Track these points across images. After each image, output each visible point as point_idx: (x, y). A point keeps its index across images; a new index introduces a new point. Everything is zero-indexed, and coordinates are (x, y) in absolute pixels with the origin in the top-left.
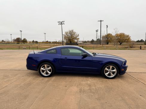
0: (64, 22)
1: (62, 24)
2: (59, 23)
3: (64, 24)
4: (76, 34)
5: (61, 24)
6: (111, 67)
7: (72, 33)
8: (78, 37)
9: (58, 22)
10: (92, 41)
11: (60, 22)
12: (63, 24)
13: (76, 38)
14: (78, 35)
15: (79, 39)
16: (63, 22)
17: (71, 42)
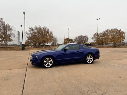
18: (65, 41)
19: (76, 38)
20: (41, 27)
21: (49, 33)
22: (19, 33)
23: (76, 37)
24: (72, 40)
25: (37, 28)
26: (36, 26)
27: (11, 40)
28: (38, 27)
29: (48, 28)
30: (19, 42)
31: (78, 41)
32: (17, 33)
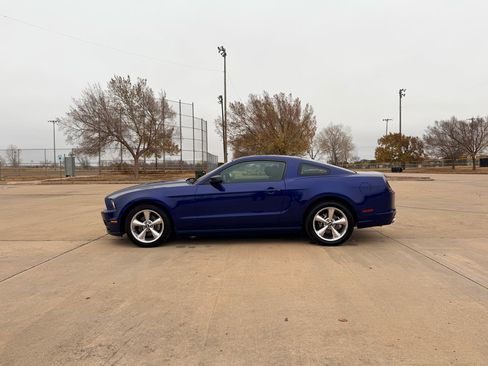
18: (384, 146)
19: (434, 131)
20: (271, 96)
21: (301, 118)
22: (204, 123)
23: (433, 125)
24: (414, 140)
25: (255, 103)
26: (252, 96)
27: (174, 149)
28: (261, 97)
29: (297, 100)
30: (205, 155)
31: (442, 143)
32: (198, 125)
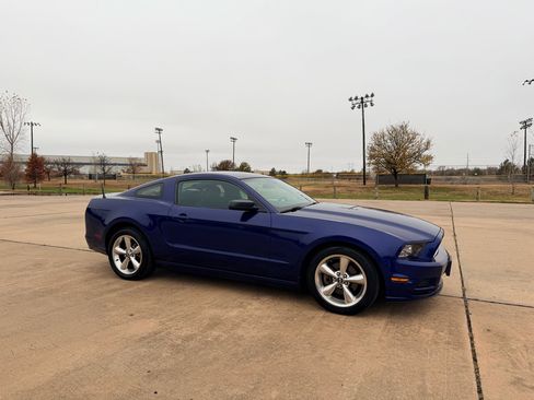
0: (372, 95)
1: (366, 106)
2: (355, 102)
3: (372, 105)
4: (418, 139)
5: (363, 104)
6: (344, 261)
7: (401, 136)
8: (426, 153)
9: (351, 100)
10: (506, 170)
11: (356, 99)
12: (368, 104)
13: (417, 156)
14: (428, 143)
15: (429, 158)
16: (370, 99)
17: (395, 174)
